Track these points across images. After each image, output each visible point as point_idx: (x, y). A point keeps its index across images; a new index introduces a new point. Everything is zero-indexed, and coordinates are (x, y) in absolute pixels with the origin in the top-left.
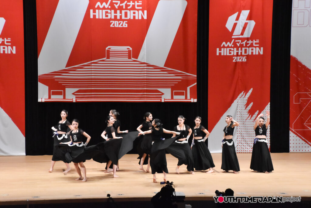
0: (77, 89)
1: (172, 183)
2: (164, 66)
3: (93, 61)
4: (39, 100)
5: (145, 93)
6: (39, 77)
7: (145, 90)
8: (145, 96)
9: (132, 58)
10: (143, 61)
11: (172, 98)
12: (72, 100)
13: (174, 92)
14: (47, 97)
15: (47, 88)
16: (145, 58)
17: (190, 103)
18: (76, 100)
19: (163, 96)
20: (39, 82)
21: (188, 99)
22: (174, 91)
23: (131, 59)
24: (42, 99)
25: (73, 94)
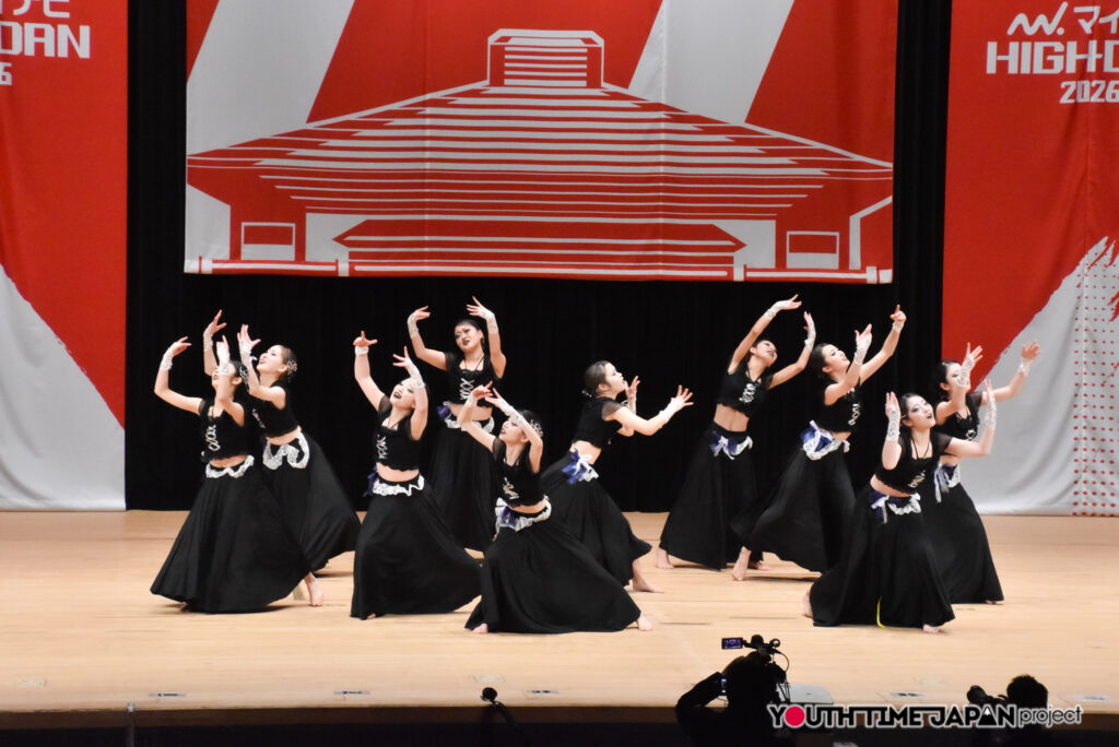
0: (357, 220)
1: (772, 648)
2: (748, 121)
3: (428, 96)
4: (191, 266)
5: (660, 242)
6: (191, 162)
7: (658, 225)
8: (660, 253)
9: (603, 84)
10: (652, 99)
11: (781, 263)
12: (332, 268)
13: (791, 236)
14: (225, 253)
15: (223, 211)
16: (664, 84)
17: (862, 287)
18: (351, 270)
19: (737, 255)
20: (192, 184)
21: (851, 268)
22: (789, 233)
23: (598, 86)
24: (201, 258)
25: (340, 239)
